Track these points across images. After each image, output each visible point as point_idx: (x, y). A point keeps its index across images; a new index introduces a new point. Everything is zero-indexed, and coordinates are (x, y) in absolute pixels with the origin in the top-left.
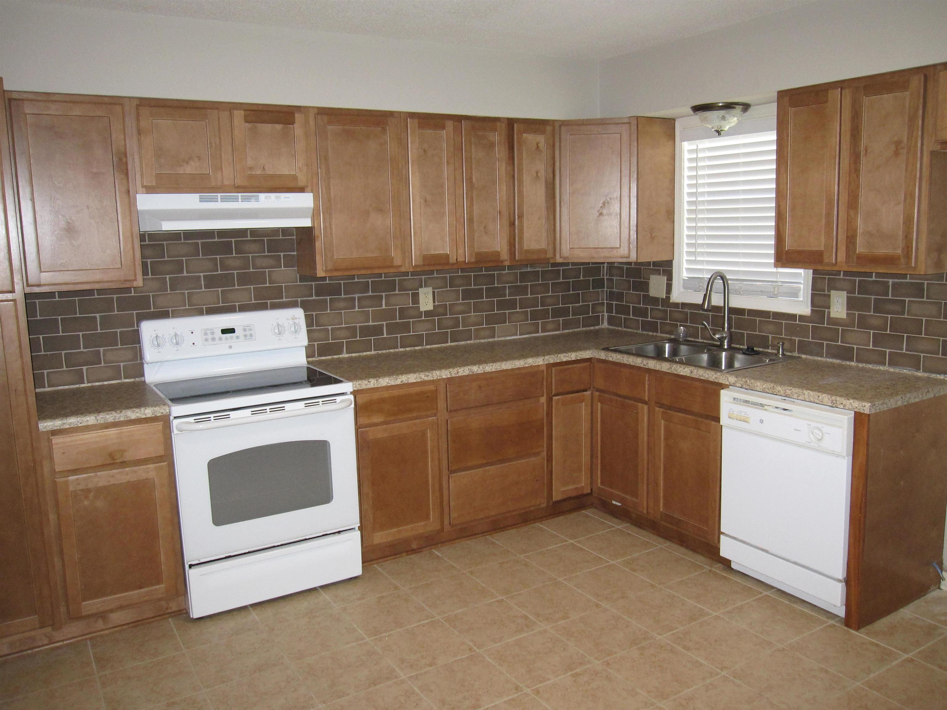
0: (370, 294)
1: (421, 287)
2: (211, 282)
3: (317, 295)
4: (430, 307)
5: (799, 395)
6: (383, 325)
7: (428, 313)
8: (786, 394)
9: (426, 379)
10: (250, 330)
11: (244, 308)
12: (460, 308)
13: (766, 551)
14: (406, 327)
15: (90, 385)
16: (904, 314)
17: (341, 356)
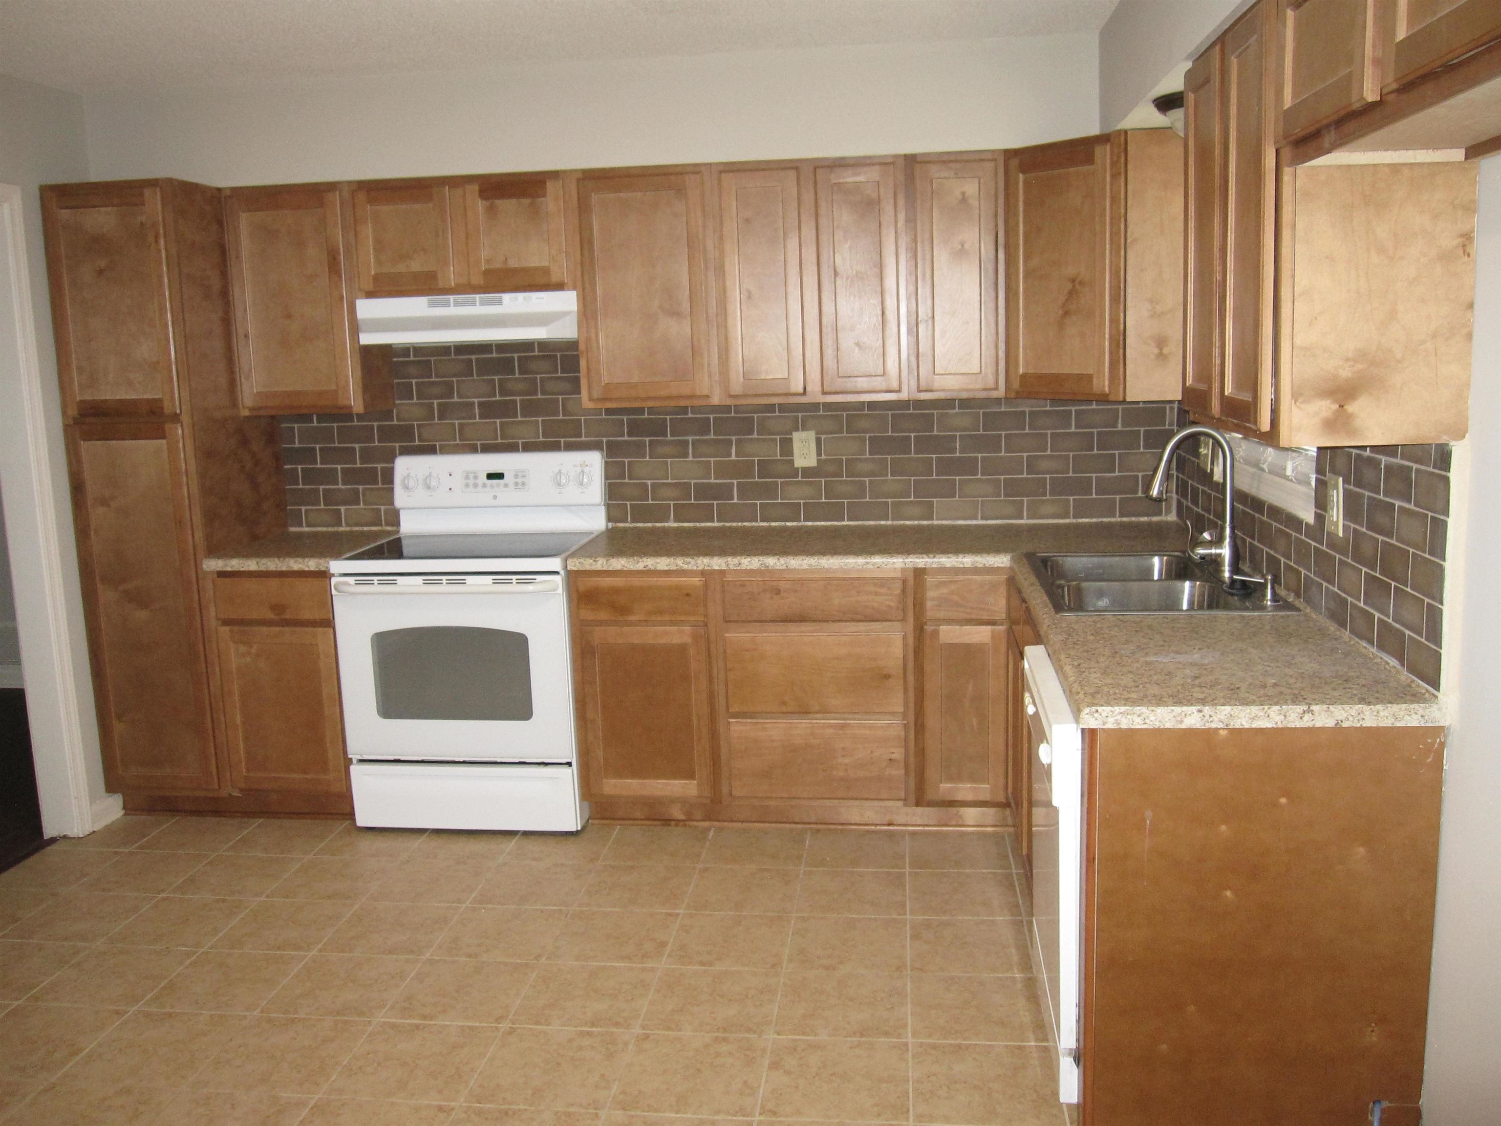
0: (712, 436)
1: (797, 430)
2: (489, 410)
3: (630, 435)
4: (811, 461)
6: (733, 484)
7: (807, 472)
9: (686, 567)
10: (524, 476)
11: (529, 447)
12: (867, 467)
14: (769, 491)
15: (348, 529)
17: (666, 524)
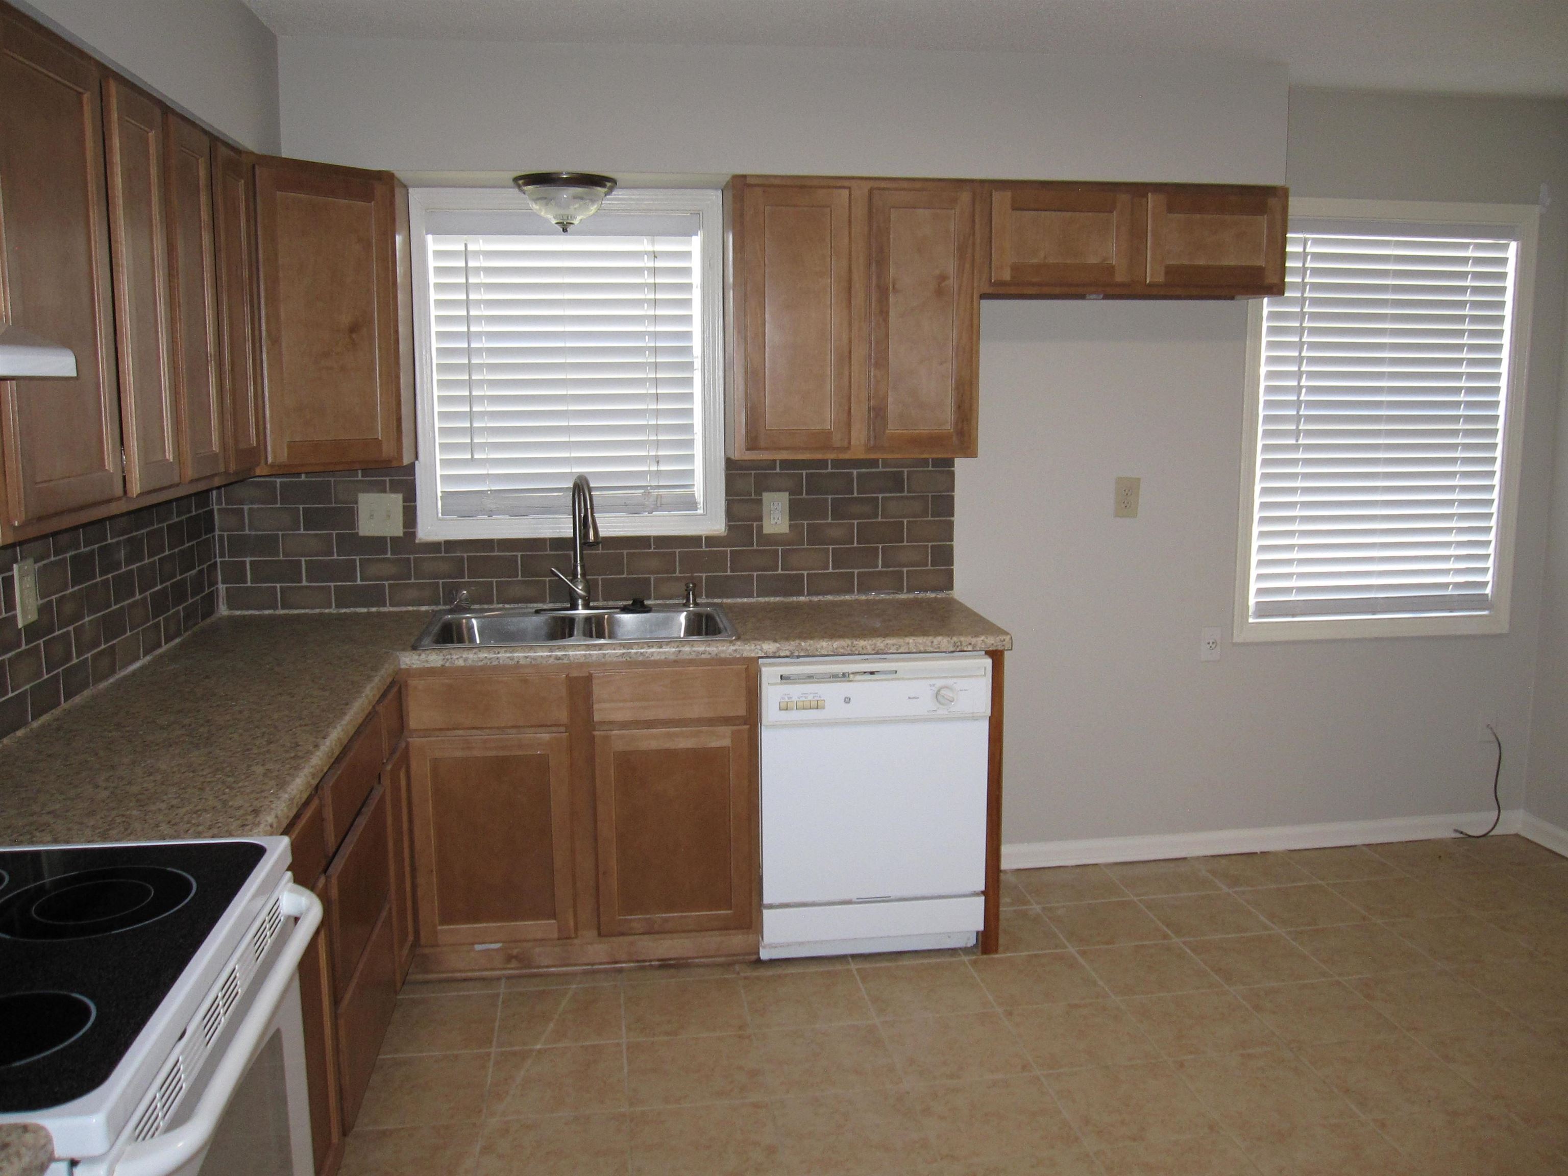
1: (16, 560)
5: (900, 646)
8: (877, 649)
13: (849, 902)
16: (876, 516)
